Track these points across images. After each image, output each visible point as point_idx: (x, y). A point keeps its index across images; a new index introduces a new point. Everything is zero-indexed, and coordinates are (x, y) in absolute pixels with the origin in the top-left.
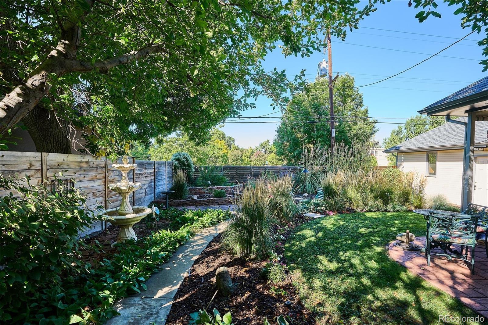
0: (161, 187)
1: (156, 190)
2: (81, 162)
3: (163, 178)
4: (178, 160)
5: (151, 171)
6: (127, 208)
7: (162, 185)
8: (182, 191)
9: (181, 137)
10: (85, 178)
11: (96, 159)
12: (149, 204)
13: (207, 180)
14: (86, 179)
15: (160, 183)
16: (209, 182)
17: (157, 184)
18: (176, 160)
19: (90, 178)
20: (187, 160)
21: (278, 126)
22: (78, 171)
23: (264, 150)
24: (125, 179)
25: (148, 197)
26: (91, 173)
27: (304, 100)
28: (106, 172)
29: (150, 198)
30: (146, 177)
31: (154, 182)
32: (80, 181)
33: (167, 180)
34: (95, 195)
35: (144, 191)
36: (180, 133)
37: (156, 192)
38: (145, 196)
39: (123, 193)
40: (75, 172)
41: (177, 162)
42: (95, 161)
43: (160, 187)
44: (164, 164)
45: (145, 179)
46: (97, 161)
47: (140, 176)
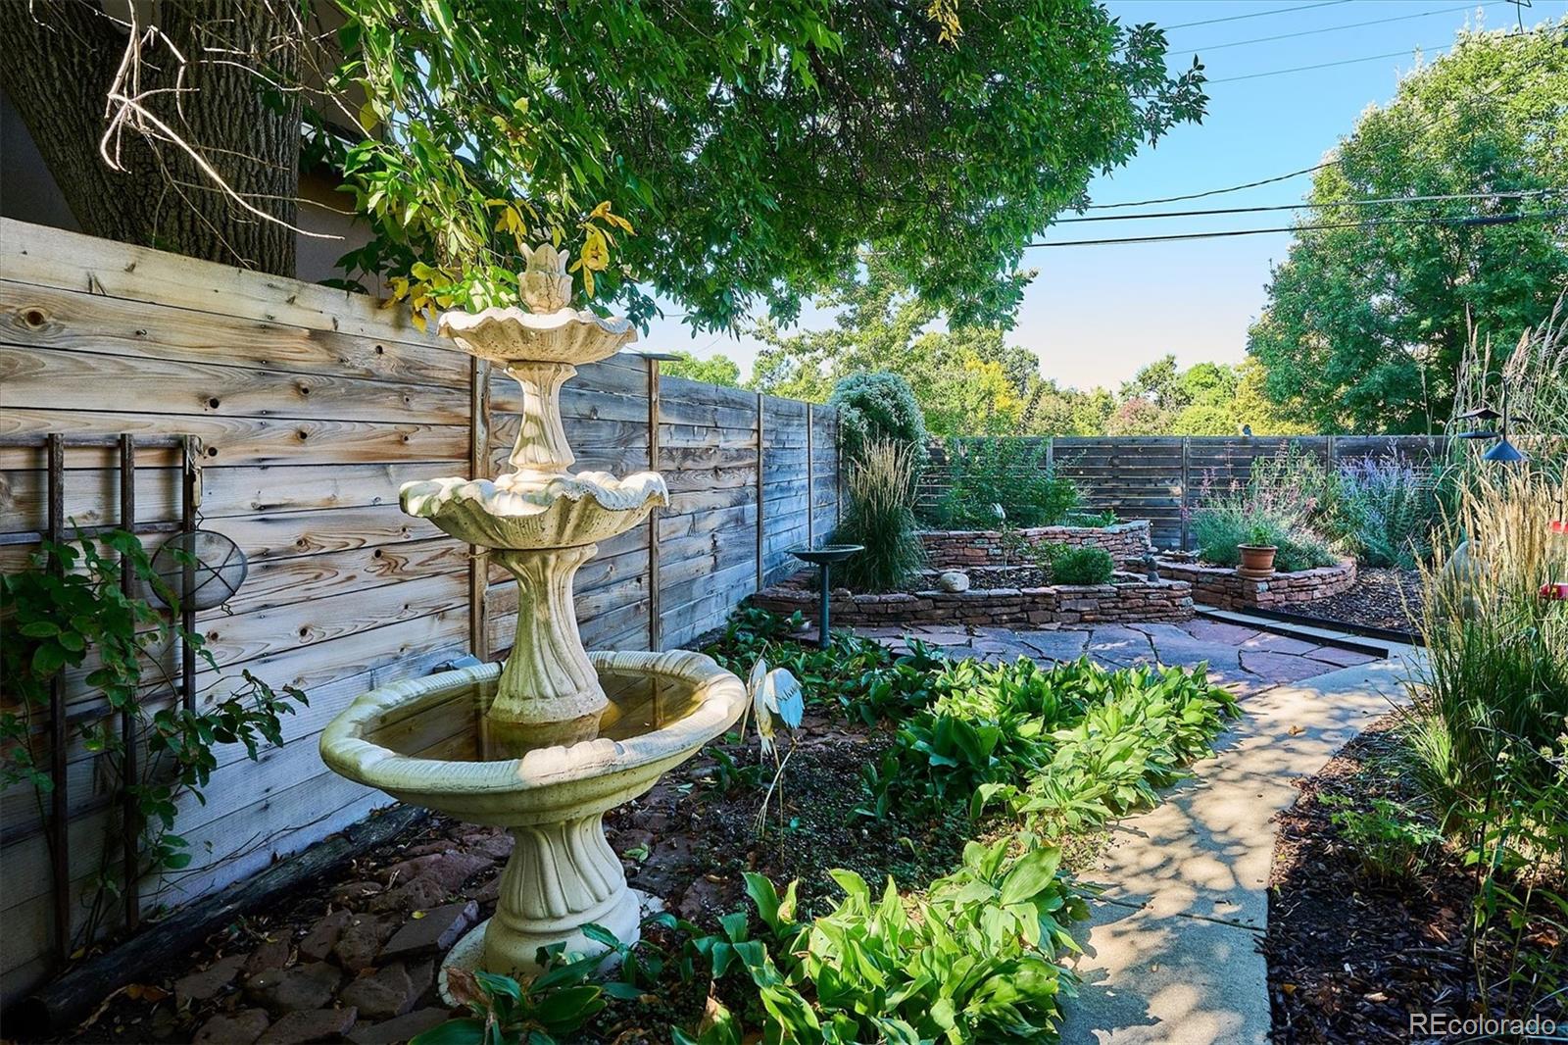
0: (788, 524)
1: (765, 543)
2: (268, 327)
3: (796, 484)
4: (861, 403)
5: (744, 441)
6: (552, 678)
7: (795, 515)
8: (892, 546)
9: (856, 330)
10: (310, 446)
11: (399, 325)
12: (733, 608)
13: (986, 499)
14: (313, 451)
15: (786, 507)
16: (999, 510)
17: (771, 509)
18: (853, 405)
19: (351, 447)
20: (900, 408)
21: (1275, 268)
22: (243, 389)
23: (1154, 396)
24: (542, 439)
25: (727, 575)
26: (362, 412)
27: (1418, 133)
28: (472, 419)
29: (740, 582)
30: (716, 470)
31: (758, 499)
32: (262, 464)
33: (816, 492)
34: (392, 566)
35: (706, 544)
36: (851, 315)
37: (765, 552)
38: (715, 568)
39: (524, 554)
40: (214, 390)
41: (856, 413)
42: (388, 334)
43: (782, 526)
44: (800, 415)
45: (710, 481)
46: (407, 336)
47: (689, 464)
